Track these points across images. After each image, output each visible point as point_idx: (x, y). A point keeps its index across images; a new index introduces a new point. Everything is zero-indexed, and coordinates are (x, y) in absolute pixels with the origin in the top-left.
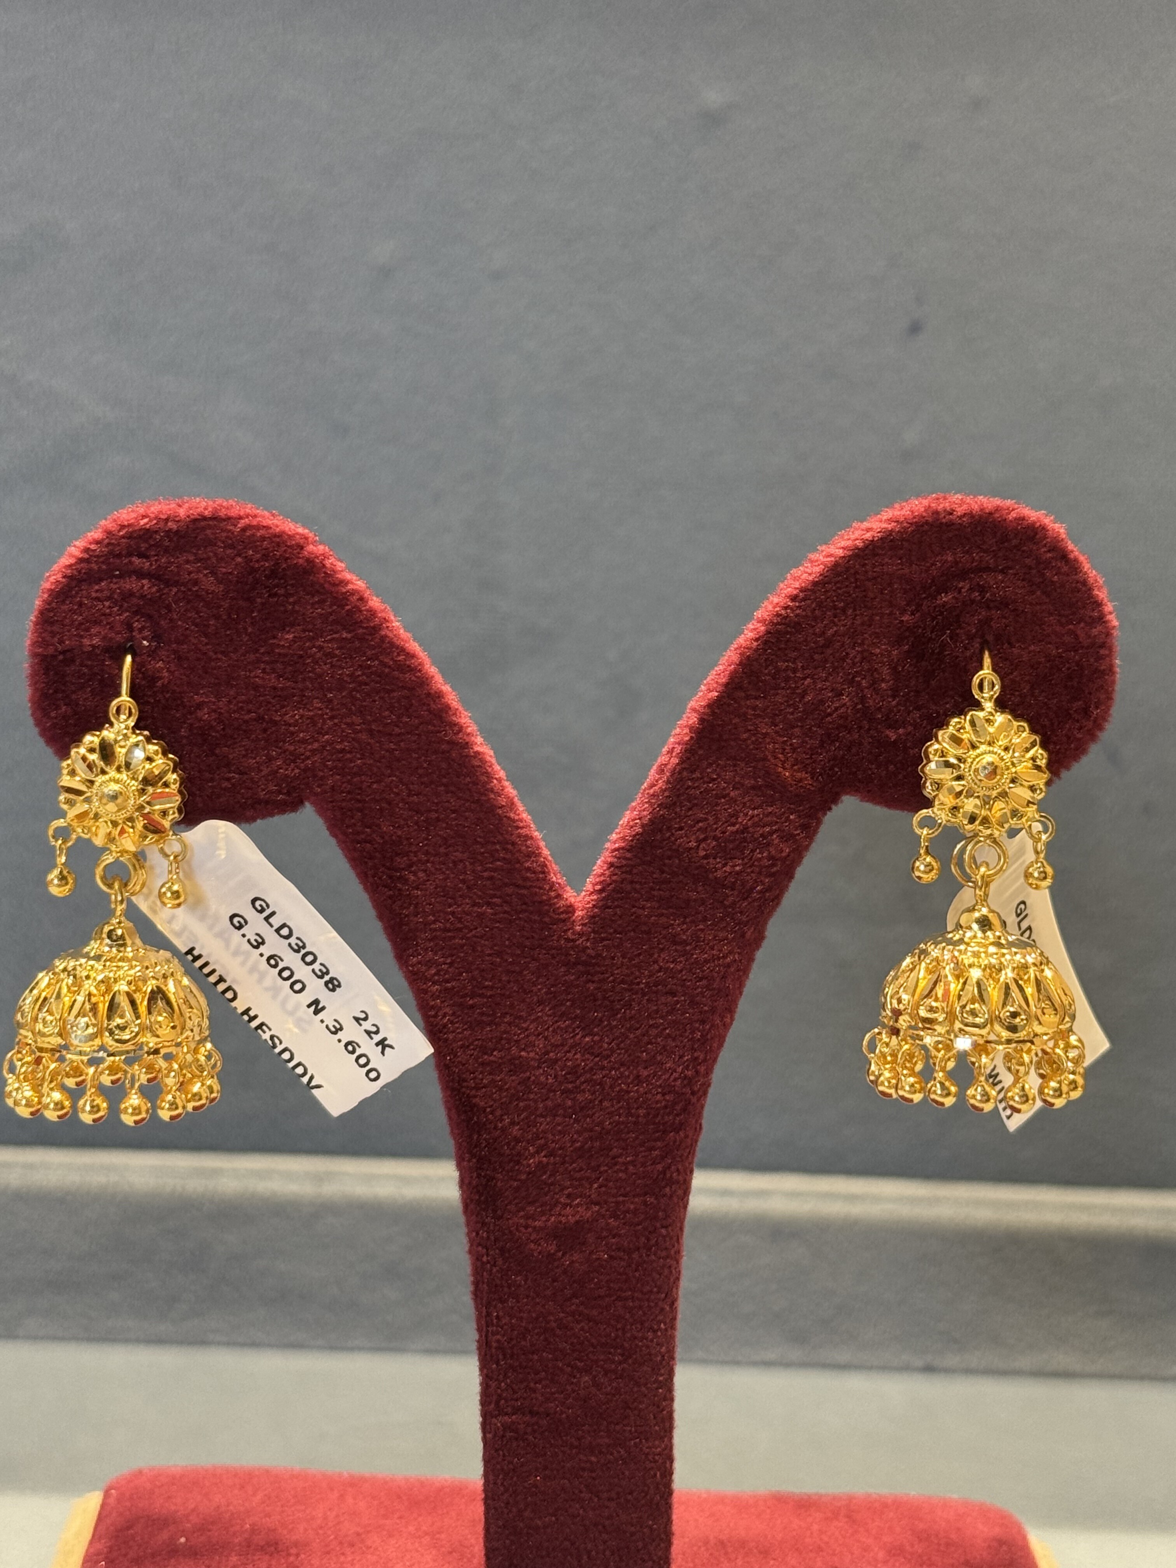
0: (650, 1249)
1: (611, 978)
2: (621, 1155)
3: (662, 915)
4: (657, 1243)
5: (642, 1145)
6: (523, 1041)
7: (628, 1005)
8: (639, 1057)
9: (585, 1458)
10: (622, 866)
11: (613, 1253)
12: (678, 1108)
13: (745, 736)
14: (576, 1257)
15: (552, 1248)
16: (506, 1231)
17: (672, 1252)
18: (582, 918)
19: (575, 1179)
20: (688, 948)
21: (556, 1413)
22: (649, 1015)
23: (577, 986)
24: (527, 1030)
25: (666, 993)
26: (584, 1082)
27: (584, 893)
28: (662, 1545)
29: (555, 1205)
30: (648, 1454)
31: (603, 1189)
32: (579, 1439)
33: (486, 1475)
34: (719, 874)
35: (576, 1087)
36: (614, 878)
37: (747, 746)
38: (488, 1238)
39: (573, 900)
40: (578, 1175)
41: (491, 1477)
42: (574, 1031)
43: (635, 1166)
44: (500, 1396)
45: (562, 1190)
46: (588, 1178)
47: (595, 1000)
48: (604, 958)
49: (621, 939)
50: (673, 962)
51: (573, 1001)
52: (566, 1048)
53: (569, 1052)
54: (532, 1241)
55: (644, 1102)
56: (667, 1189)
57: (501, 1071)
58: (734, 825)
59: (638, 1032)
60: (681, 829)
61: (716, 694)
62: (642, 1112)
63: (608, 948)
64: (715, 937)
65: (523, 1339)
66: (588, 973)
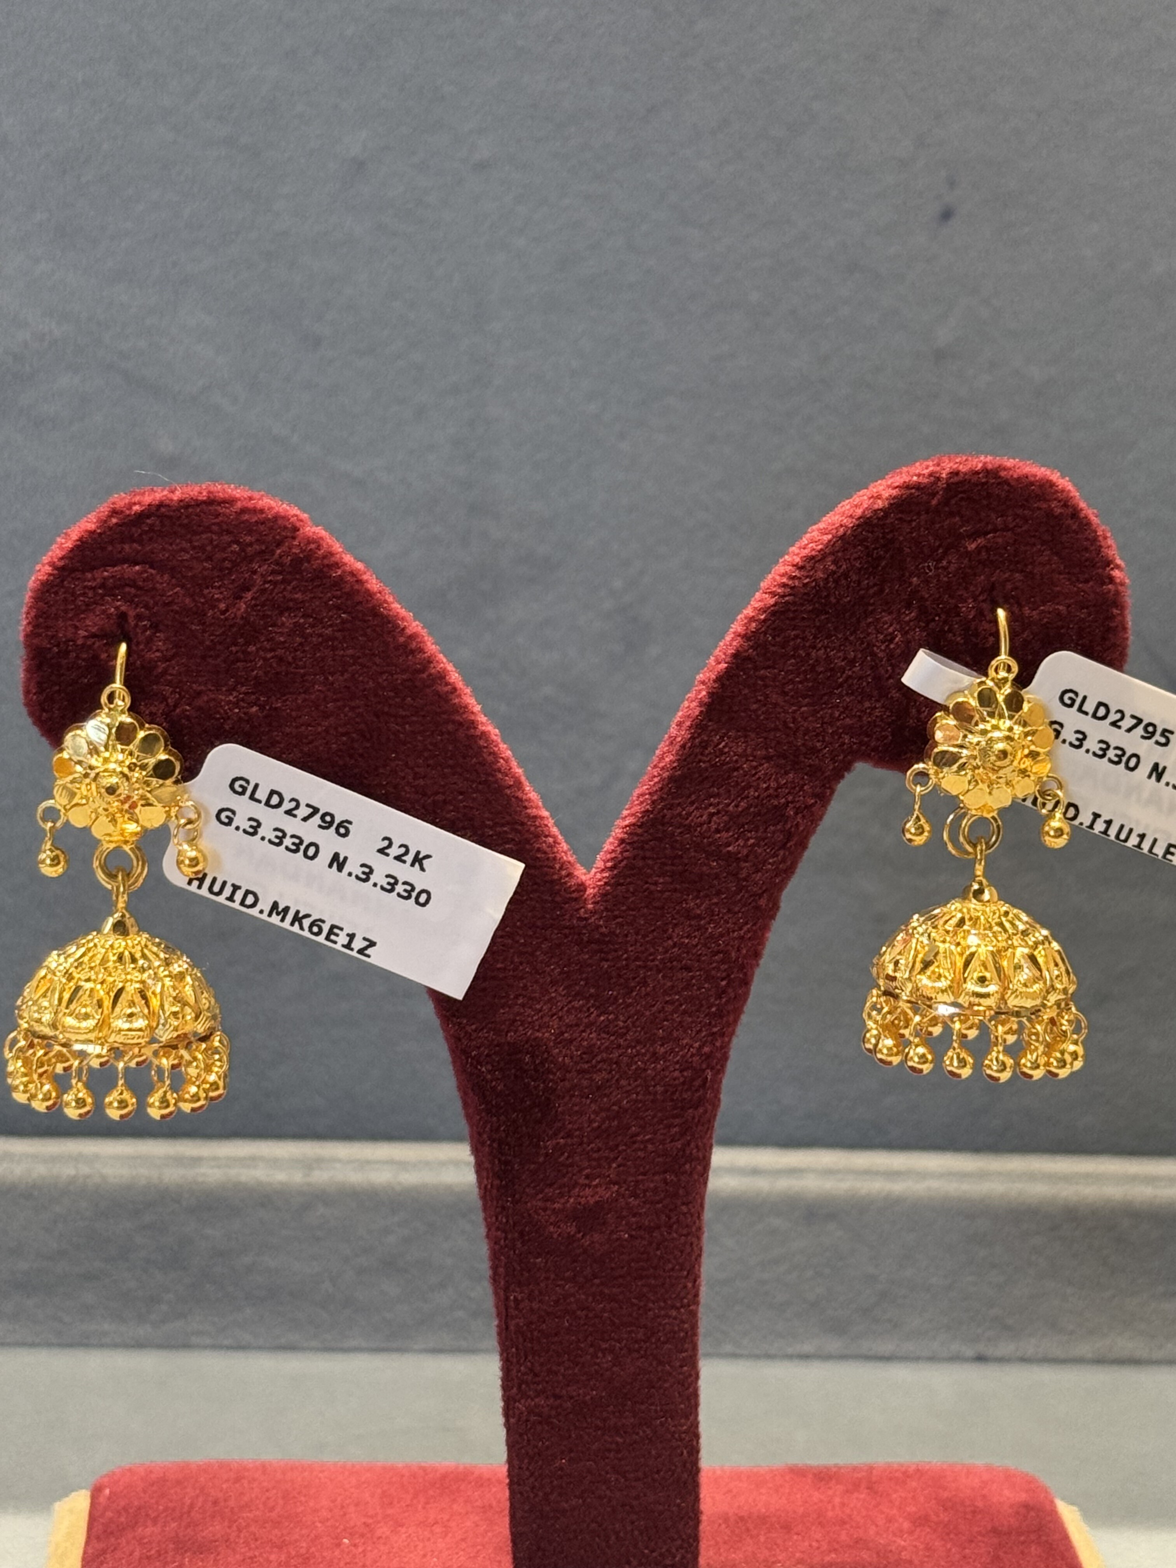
0: (671, 1227)
1: (625, 956)
2: (637, 1135)
3: (675, 890)
4: (678, 1221)
5: (661, 1121)
6: (537, 1023)
7: (645, 984)
8: (655, 1034)
9: (610, 1440)
10: (634, 842)
11: (634, 1233)
12: (697, 1083)
13: (755, 706)
14: (597, 1237)
15: (572, 1230)
16: (525, 1215)
17: (694, 1230)
18: (594, 896)
19: (594, 1159)
20: (702, 922)
21: (579, 1395)
22: (665, 991)
23: (591, 965)
24: (540, 1011)
25: (681, 969)
26: (599, 1062)
27: (594, 870)
28: (691, 1523)
29: (574, 1187)
30: (674, 1432)
31: (621, 1168)
32: (604, 1420)
33: (510, 1461)
34: (732, 848)
35: (592, 1067)
36: (626, 854)
37: (758, 716)
38: (507, 1221)
39: (584, 878)
40: (595, 1155)
41: (516, 1462)
42: (588, 1009)
43: (652, 1144)
44: (521, 1379)
45: (580, 1171)
46: (607, 1158)
47: (610, 978)
48: (617, 936)
49: (634, 916)
50: (687, 937)
51: (586, 979)
52: (581, 1028)
53: (584, 1031)
54: (551, 1224)
55: (662, 1079)
56: (687, 1166)
58: (746, 798)
59: (654, 1009)
60: (692, 803)
61: (726, 665)
62: (659, 1089)
63: (621, 925)
64: (729, 911)
65: (544, 1322)
66: (601, 951)
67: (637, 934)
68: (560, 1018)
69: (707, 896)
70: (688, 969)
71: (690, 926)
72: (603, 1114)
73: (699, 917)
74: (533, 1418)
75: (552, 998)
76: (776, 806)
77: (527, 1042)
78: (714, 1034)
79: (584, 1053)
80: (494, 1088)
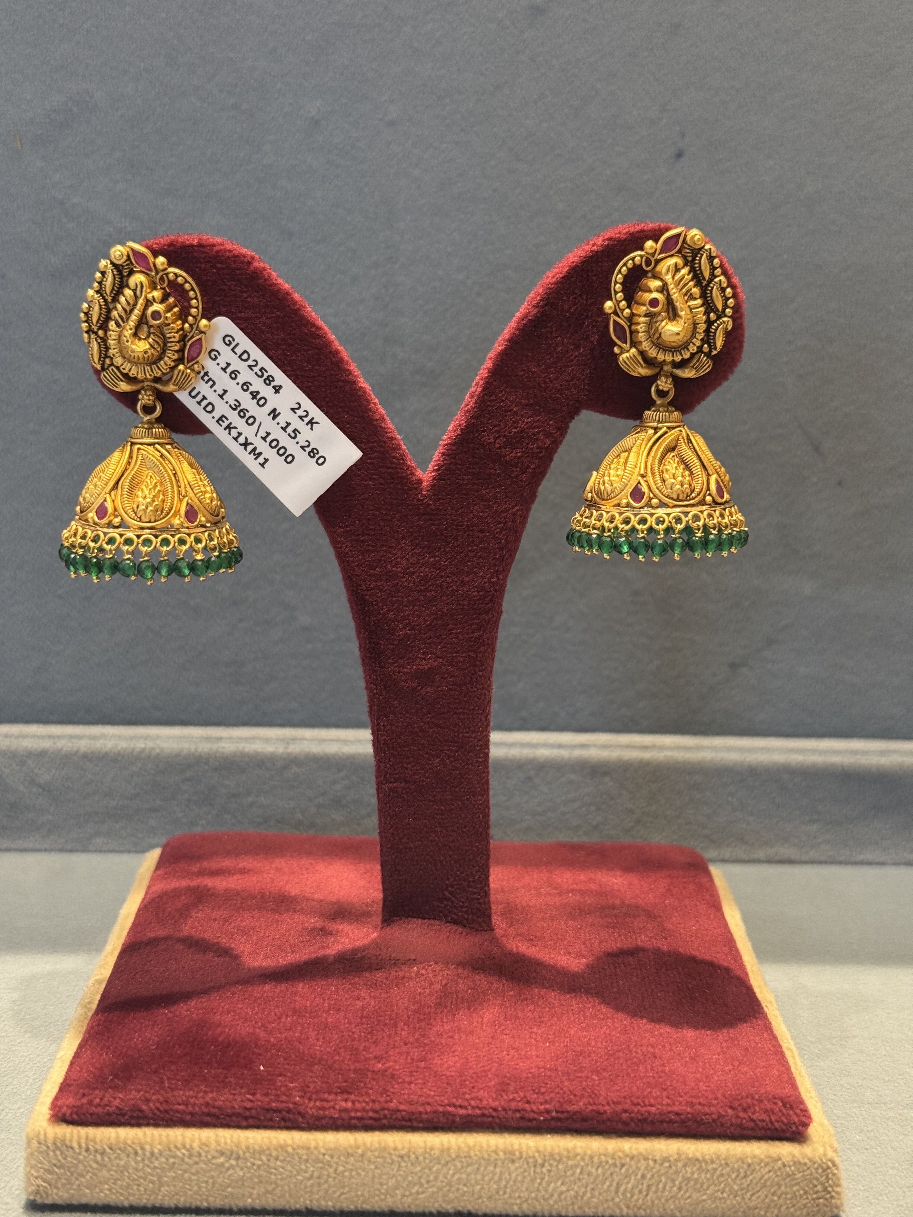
0: (472, 684)
1: (445, 522)
2: (453, 629)
4: (477, 681)
5: (466, 621)
6: (394, 562)
8: (463, 570)
9: (437, 808)
10: (450, 455)
11: (451, 687)
13: (522, 373)
14: (429, 689)
15: (415, 684)
16: (387, 675)
17: (486, 686)
18: (427, 487)
19: (427, 643)
20: (491, 503)
21: (420, 781)
22: (469, 544)
23: (425, 528)
24: (396, 555)
25: (478, 531)
26: (430, 585)
27: (428, 472)
29: (416, 659)
30: (475, 804)
31: (444, 649)
32: (434, 796)
34: (508, 458)
35: (426, 588)
36: (446, 462)
37: (523, 380)
38: (376, 679)
39: (421, 476)
41: (383, 820)
42: (424, 554)
43: (462, 635)
44: (387, 772)
45: (420, 650)
46: (435, 643)
48: (440, 510)
49: (450, 498)
50: (482, 512)
51: (422, 536)
52: (420, 565)
53: (421, 567)
54: (403, 681)
55: (467, 596)
56: (482, 649)
57: (381, 580)
58: (516, 428)
59: (462, 555)
60: (484, 431)
61: (504, 347)
62: (466, 602)
63: (443, 504)
67: (452, 509)
71: (483, 505)
73: (488, 500)
74: (392, 794)
75: (403, 547)
78: (498, 570)
79: (421, 580)
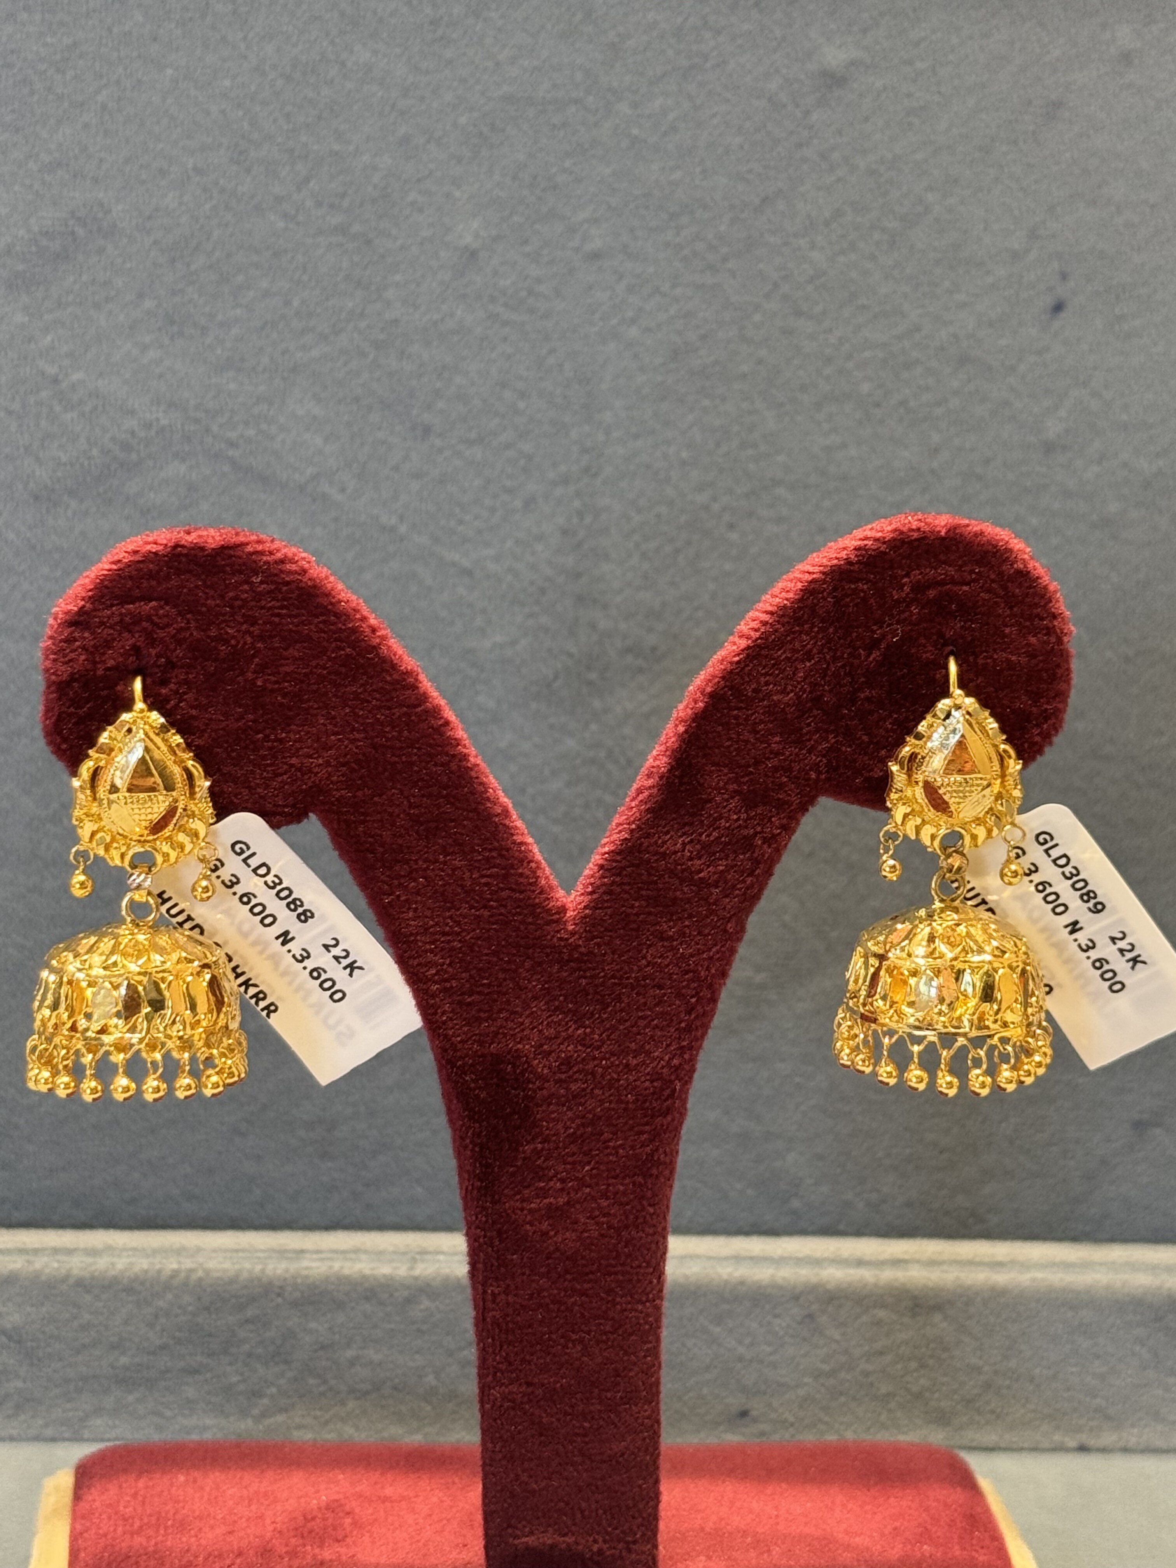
0: (638, 1227)
1: (602, 974)
2: (610, 1140)
3: (650, 913)
4: (645, 1221)
5: (631, 1129)
6: (519, 1035)
7: (619, 999)
8: (628, 1047)
10: (613, 868)
11: (603, 1232)
12: (666, 1093)
14: (569, 1234)
15: (545, 1228)
16: (504, 1215)
18: (575, 918)
20: (674, 944)
21: (550, 1383)
22: (638, 1007)
23: (570, 982)
24: (522, 1024)
25: (654, 987)
26: (577, 1072)
27: (574, 894)
30: (637, 1417)
31: (595, 1172)
32: (573, 1407)
33: (484, 1442)
34: (703, 874)
35: (569, 1077)
36: (605, 880)
37: (730, 753)
39: (564, 901)
40: (570, 1159)
41: (490, 1445)
43: (623, 1149)
44: (496, 1369)
47: (587, 995)
48: (595, 955)
49: (611, 936)
50: (660, 957)
51: (565, 995)
52: (560, 1041)
53: (562, 1044)
54: (527, 1223)
56: (655, 1170)
61: (701, 704)
62: (631, 1098)
63: (599, 945)
64: (699, 933)
65: (518, 1314)
66: (580, 969)
67: (613, 953)
68: (540, 1031)
69: (680, 919)
70: (660, 987)
71: (663, 946)
72: (578, 1121)
73: (671, 939)
74: (506, 1404)
75: (532, 1013)
76: (745, 837)
77: (509, 1053)
78: (684, 1047)
79: (561, 1064)
80: (477, 1096)
